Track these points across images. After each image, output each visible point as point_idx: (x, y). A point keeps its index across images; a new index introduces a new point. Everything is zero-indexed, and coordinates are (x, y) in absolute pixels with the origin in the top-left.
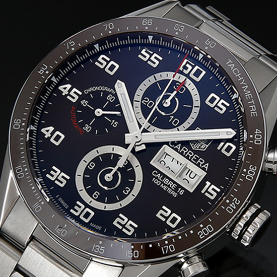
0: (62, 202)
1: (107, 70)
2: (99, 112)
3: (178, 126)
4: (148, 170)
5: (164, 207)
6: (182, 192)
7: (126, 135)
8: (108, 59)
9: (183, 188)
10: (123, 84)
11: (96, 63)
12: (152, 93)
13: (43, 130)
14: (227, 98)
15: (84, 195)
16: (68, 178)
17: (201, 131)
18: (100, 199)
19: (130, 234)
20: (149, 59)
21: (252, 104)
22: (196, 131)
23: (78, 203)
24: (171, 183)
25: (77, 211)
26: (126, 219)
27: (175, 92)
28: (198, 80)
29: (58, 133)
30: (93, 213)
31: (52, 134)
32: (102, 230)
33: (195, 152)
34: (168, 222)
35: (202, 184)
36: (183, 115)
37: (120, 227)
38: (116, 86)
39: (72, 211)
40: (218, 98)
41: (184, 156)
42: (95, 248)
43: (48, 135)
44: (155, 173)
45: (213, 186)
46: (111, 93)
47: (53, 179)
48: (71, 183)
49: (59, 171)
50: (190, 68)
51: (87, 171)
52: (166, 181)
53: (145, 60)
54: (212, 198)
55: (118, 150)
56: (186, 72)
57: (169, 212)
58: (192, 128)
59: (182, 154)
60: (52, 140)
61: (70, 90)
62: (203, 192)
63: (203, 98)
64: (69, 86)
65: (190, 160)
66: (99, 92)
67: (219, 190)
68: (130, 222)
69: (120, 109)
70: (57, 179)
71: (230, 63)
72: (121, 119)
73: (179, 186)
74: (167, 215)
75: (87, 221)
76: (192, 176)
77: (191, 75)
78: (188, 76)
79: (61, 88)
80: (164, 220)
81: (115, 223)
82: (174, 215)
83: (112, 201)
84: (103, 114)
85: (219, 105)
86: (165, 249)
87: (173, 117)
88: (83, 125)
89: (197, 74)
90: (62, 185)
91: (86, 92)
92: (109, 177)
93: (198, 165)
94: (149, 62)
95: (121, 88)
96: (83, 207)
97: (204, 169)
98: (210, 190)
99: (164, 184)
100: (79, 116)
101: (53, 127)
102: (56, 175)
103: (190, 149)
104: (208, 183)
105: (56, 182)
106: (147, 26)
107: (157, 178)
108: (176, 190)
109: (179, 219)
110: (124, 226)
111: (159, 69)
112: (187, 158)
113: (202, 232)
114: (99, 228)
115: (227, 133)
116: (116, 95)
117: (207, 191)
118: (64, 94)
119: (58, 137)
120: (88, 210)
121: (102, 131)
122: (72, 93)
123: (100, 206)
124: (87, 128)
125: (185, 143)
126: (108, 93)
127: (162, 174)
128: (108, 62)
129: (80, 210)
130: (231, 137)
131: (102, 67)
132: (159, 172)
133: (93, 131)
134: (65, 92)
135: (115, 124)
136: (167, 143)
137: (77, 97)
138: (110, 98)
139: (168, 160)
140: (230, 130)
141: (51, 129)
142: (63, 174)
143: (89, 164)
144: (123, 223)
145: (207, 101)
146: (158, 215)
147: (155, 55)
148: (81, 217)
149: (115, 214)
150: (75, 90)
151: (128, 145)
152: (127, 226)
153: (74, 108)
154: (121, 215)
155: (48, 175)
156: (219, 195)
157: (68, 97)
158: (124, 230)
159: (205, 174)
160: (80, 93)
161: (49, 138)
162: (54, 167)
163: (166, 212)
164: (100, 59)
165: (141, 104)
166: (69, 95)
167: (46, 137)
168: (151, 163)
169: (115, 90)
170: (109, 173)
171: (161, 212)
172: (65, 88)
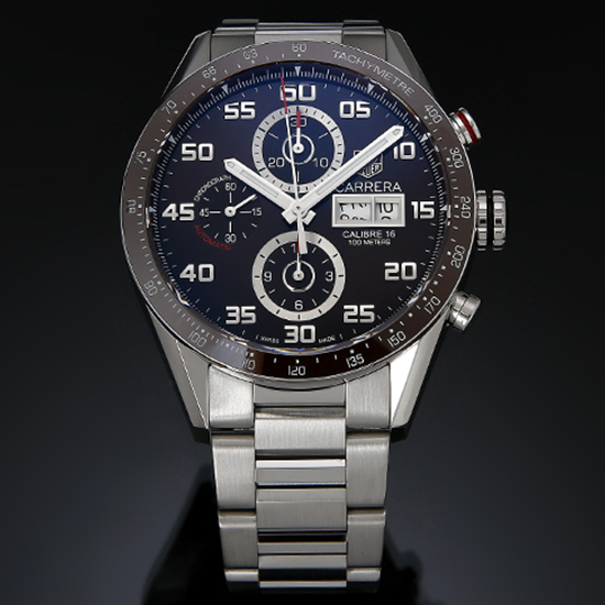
0: (267, 339)
1: (201, 158)
2: (230, 211)
3: (330, 163)
4: (336, 236)
5: (387, 264)
6: (393, 234)
7: (283, 214)
8: (194, 145)
9: (390, 229)
10: (234, 160)
11: (184, 159)
12: (273, 148)
13: (183, 275)
14: (361, 95)
15: (285, 314)
16: (253, 308)
17: (362, 152)
18: (308, 307)
19: (372, 320)
20: (241, 113)
21: (398, 83)
22: (356, 157)
23: (287, 327)
24: (373, 234)
25: (292, 338)
26: (355, 307)
27: (299, 130)
28: (313, 98)
29: (201, 267)
30: (313, 328)
31: (196, 271)
32: (337, 337)
33: (373, 179)
34: (404, 277)
35: (409, 209)
36: (326, 148)
37: (356, 320)
38: (228, 168)
39: (287, 341)
40: (352, 104)
41: (364, 193)
42: (351, 362)
43: (192, 277)
44: (346, 234)
45: (422, 204)
46: (226, 181)
47: (237, 321)
48: (261, 311)
49: (237, 308)
50: (294, 91)
51: (267, 286)
52: (365, 234)
53: (236, 116)
54: (432, 216)
55: (285, 238)
56: (293, 98)
57: (396, 265)
58: (348, 157)
59: (359, 192)
60: (201, 279)
61: (178, 210)
63: (334, 115)
64: (172, 206)
65: (374, 193)
66: (210, 192)
67: (432, 203)
68: (362, 307)
69: (251, 191)
70: (242, 319)
71: (338, 55)
72: (262, 200)
73: (384, 229)
74: (396, 270)
75: (313, 340)
76: (388, 209)
77: (301, 98)
78: (298, 102)
79: (165, 214)
80: (397, 278)
81: (346, 320)
82: (404, 265)
83: (322, 299)
84: (238, 210)
85: (359, 109)
86: (429, 307)
87: (316, 159)
88: (221, 238)
89: (307, 93)
90: (253, 321)
91: (197, 198)
92: (298, 275)
93: (387, 191)
94: (243, 117)
95: (234, 166)
96: (296, 328)
97: (397, 192)
98: (422, 209)
99: (367, 239)
100: (210, 232)
101: (191, 263)
102: (236, 315)
103: (364, 180)
104: (415, 204)
105: (243, 322)
106: (212, 76)
107: (353, 238)
108: (384, 236)
109: (414, 265)
110: (358, 317)
111: (260, 116)
112: (368, 192)
113: (455, 260)
114: (333, 338)
115: (394, 133)
116: (235, 179)
117: (420, 213)
118: (174, 219)
119: (206, 272)
120: (303, 328)
121: (250, 231)
122: (182, 211)
123: (314, 314)
124: (230, 238)
125: (355, 178)
126: (223, 183)
127: (354, 229)
128: (196, 149)
129: (295, 334)
130: (401, 135)
131: (193, 158)
132: (350, 229)
133: (239, 237)
134: (174, 216)
135: (258, 212)
136: (334, 192)
137: (191, 212)
138: (229, 187)
139: (347, 210)
140: (394, 128)
141: (191, 267)
142: (244, 308)
143: (263, 277)
144: (355, 313)
145: (342, 115)
146: (387, 278)
147: (243, 104)
148: (304, 341)
149: (338, 310)
150: (182, 206)
151: (295, 223)
152: (363, 313)
153: (197, 227)
154: (346, 307)
155: (228, 322)
156: (437, 208)
157: (182, 219)
158: (362, 321)
159: (403, 195)
160: (192, 205)
161: (196, 279)
162: (228, 308)
163: (393, 267)
164: (184, 151)
165: (269, 169)
166: (181, 215)
167: (192, 280)
168: (334, 225)
169: (229, 174)
170: (295, 269)
171: (387, 271)
172: (171, 211)
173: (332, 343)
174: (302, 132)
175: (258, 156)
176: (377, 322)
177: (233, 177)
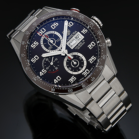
0: (81, 79)
1: (37, 60)
2: (52, 64)
3: (60, 39)
4: (74, 50)
5: (88, 47)
6: (84, 40)
7: (62, 55)
8: (33, 58)
9: (82, 40)
10: (43, 54)
11: (34, 63)
12: (47, 46)
13: (55, 83)
14: (53, 22)
15: (80, 72)
16: (73, 76)
17: (64, 31)
18: (82, 67)
19: (96, 58)
21: (58, 13)
22: (64, 34)
23: (83, 74)
25: (85, 75)
26: (91, 59)
27: (49, 38)
28: (45, 30)
29: (57, 78)
30: (87, 70)
33: (70, 35)
34: (93, 46)
35: (82, 34)
36: (56, 37)
37: (93, 61)
38: (43, 57)
40: (53, 25)
41: (71, 38)
42: (101, 69)
43: (57, 81)
44: (76, 48)
45: (83, 30)
46: (45, 59)
47: (73, 81)
48: (75, 76)
49: (71, 79)
50: (41, 32)
51: (71, 70)
52: (79, 45)
53: (35, 46)
54: (87, 31)
55: (66, 59)
57: (90, 45)
59: (70, 39)
60: (59, 80)
62: (84, 34)
64: (41, 73)
65: (73, 37)
66: (44, 63)
67: (85, 29)
68: (92, 58)
69: (52, 56)
70: (73, 80)
71: (43, 18)
72: (55, 56)
73: (81, 41)
75: (89, 72)
76: (78, 37)
77: (43, 32)
78: (43, 34)
79: (41, 75)
81: (91, 63)
82: (91, 44)
83: (83, 63)
84: (53, 62)
85: (55, 25)
86: (104, 46)
87: (57, 41)
88: (55, 70)
89: (43, 30)
90: (76, 78)
91: (43, 67)
92: (75, 63)
93: (75, 34)
94: (36, 45)
96: (84, 72)
97: (77, 33)
98: (84, 31)
99: (80, 46)
102: (72, 80)
103: (69, 36)
104: (82, 32)
105: (74, 80)
106: (25, 43)
107: (78, 48)
108: (83, 42)
109: (93, 42)
110: (93, 60)
111: (39, 43)
112: (72, 37)
113: (100, 34)
114: (92, 68)
117: (84, 32)
119: (58, 78)
120: (85, 71)
121: (58, 64)
122: (43, 72)
123: (84, 67)
124: (56, 68)
126: (45, 61)
127: (76, 46)
128: (34, 59)
130: (67, 22)
131: (36, 61)
132: (75, 47)
133: (58, 67)
134: (43, 74)
135: (56, 59)
136: (66, 43)
137: (45, 70)
138: (47, 60)
139: (71, 44)
140: (65, 22)
141: (55, 80)
142: (72, 78)
143: (69, 70)
145: (53, 29)
146: (91, 49)
147: (34, 43)
148: (88, 73)
150: (42, 71)
152: (93, 59)
153: (49, 72)
154: (89, 61)
155: (71, 83)
156: (86, 29)
157: (45, 73)
159: (78, 32)
160: (44, 69)
161: (58, 81)
162: (69, 81)
163: (90, 46)
164: (33, 61)
165: (50, 50)
166: (44, 73)
167: (58, 82)
168: (72, 49)
170: (73, 63)
171: (89, 48)
172: (41, 74)
173: (93, 69)
174: (50, 38)
175: (46, 50)
177: (46, 57)
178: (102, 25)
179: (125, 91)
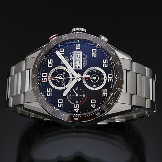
0: (111, 86)
1: (62, 102)
2: (77, 95)
3: (64, 70)
4: (84, 69)
5: (92, 56)
6: (84, 55)
7: (79, 81)
8: (58, 104)
9: (83, 55)
10: (63, 94)
11: (62, 107)
12: (60, 85)
13: (94, 107)
15: (105, 82)
16: (103, 90)
18: (103, 76)
20: (50, 92)
21: (44, 51)
23: (108, 81)
26: (103, 64)
27: (55, 77)
28: (47, 74)
29: (92, 103)
30: (109, 75)
31: (93, 104)
32: (111, 69)
33: (69, 59)
34: (96, 52)
35: (78, 50)
36: (61, 71)
39: (112, 81)
40: (49, 64)
42: (119, 64)
43: (94, 105)
45: (76, 47)
46: (68, 96)
47: (107, 94)
48: (104, 88)
49: (103, 94)
50: (45, 79)
51: (97, 87)
52: (84, 61)
53: (51, 93)
54: (80, 45)
55: (84, 82)
56: (47, 79)
57: (92, 54)
59: (73, 63)
60: (95, 103)
62: (80, 49)
63: (52, 68)
64: (75, 110)
66: (71, 100)
67: (76, 45)
68: (103, 62)
69: (71, 90)
70: (106, 92)
71: (36, 66)
72: (74, 87)
73: (83, 57)
74: (94, 54)
75: (112, 75)
76: (77, 56)
77: (47, 76)
78: (47, 78)
79: (77, 112)
80: (96, 54)
81: (107, 66)
82: (92, 52)
83: (101, 73)
84: (77, 93)
85: (50, 62)
86: (105, 45)
87: (63, 74)
88: (84, 97)
89: (45, 75)
90: (107, 90)
91: (73, 104)
92: (95, 78)
93: (73, 56)
94: (51, 92)
95: (65, 94)
97: (73, 53)
99: (85, 61)
100: (82, 100)
101: (91, 105)
102: (105, 94)
103: (69, 61)
104: (76, 49)
105: (107, 92)
106: (41, 98)
108: (85, 57)
109: (93, 50)
110: (106, 63)
111: (51, 87)
112: (73, 60)
113: (93, 38)
114: (111, 70)
115: (58, 53)
116: (68, 94)
117: (79, 48)
118: (79, 109)
119: (93, 101)
120: (109, 77)
121: (82, 90)
122: (77, 107)
123: (105, 75)
124: (84, 95)
125: (69, 63)
128: (60, 104)
129: (110, 79)
130: (58, 51)
131: (62, 104)
132: (83, 65)
133: (84, 93)
134: (78, 109)
135: (77, 88)
136: (73, 68)
137: (77, 105)
138: (70, 96)
139: (77, 66)
140: (56, 53)
141: (92, 105)
142: (103, 92)
143: (95, 87)
144: (105, 64)
145: (52, 66)
146: (96, 56)
147: (48, 91)
148: (112, 77)
149: (104, 69)
150: (75, 107)
151: (81, 78)
153: (81, 104)
154: (103, 67)
155: (107, 96)
156: (78, 43)
157: (78, 107)
158: (107, 62)
159: (74, 52)
160: (75, 105)
161: (95, 104)
162: (103, 96)
163: (93, 55)
164: (60, 107)
165: (65, 85)
166: (78, 108)
168: (81, 69)
169: (67, 95)
170: (93, 79)
171: (94, 56)
172: (77, 110)
173: (113, 70)
175: (62, 88)
176: (107, 59)
177: (67, 94)
178: (86, 30)
179: (146, 68)
